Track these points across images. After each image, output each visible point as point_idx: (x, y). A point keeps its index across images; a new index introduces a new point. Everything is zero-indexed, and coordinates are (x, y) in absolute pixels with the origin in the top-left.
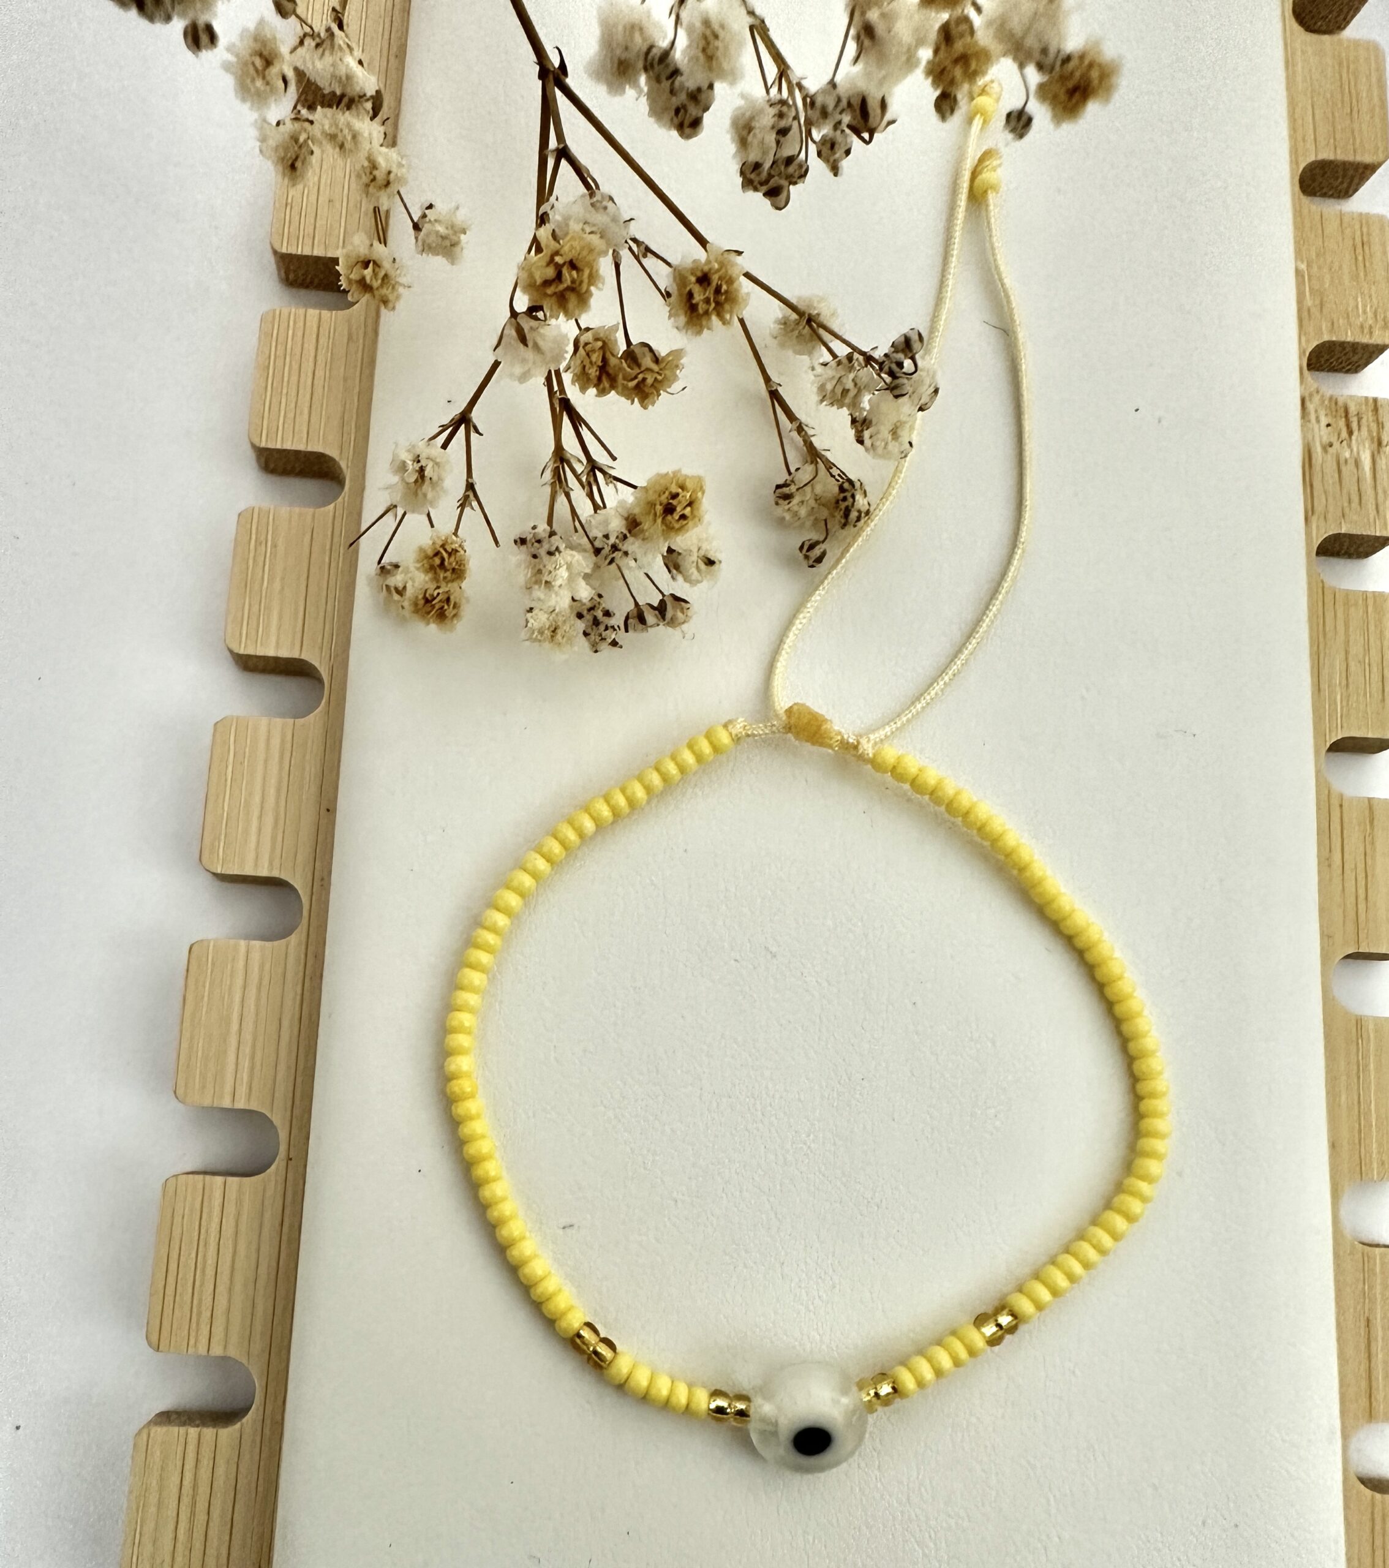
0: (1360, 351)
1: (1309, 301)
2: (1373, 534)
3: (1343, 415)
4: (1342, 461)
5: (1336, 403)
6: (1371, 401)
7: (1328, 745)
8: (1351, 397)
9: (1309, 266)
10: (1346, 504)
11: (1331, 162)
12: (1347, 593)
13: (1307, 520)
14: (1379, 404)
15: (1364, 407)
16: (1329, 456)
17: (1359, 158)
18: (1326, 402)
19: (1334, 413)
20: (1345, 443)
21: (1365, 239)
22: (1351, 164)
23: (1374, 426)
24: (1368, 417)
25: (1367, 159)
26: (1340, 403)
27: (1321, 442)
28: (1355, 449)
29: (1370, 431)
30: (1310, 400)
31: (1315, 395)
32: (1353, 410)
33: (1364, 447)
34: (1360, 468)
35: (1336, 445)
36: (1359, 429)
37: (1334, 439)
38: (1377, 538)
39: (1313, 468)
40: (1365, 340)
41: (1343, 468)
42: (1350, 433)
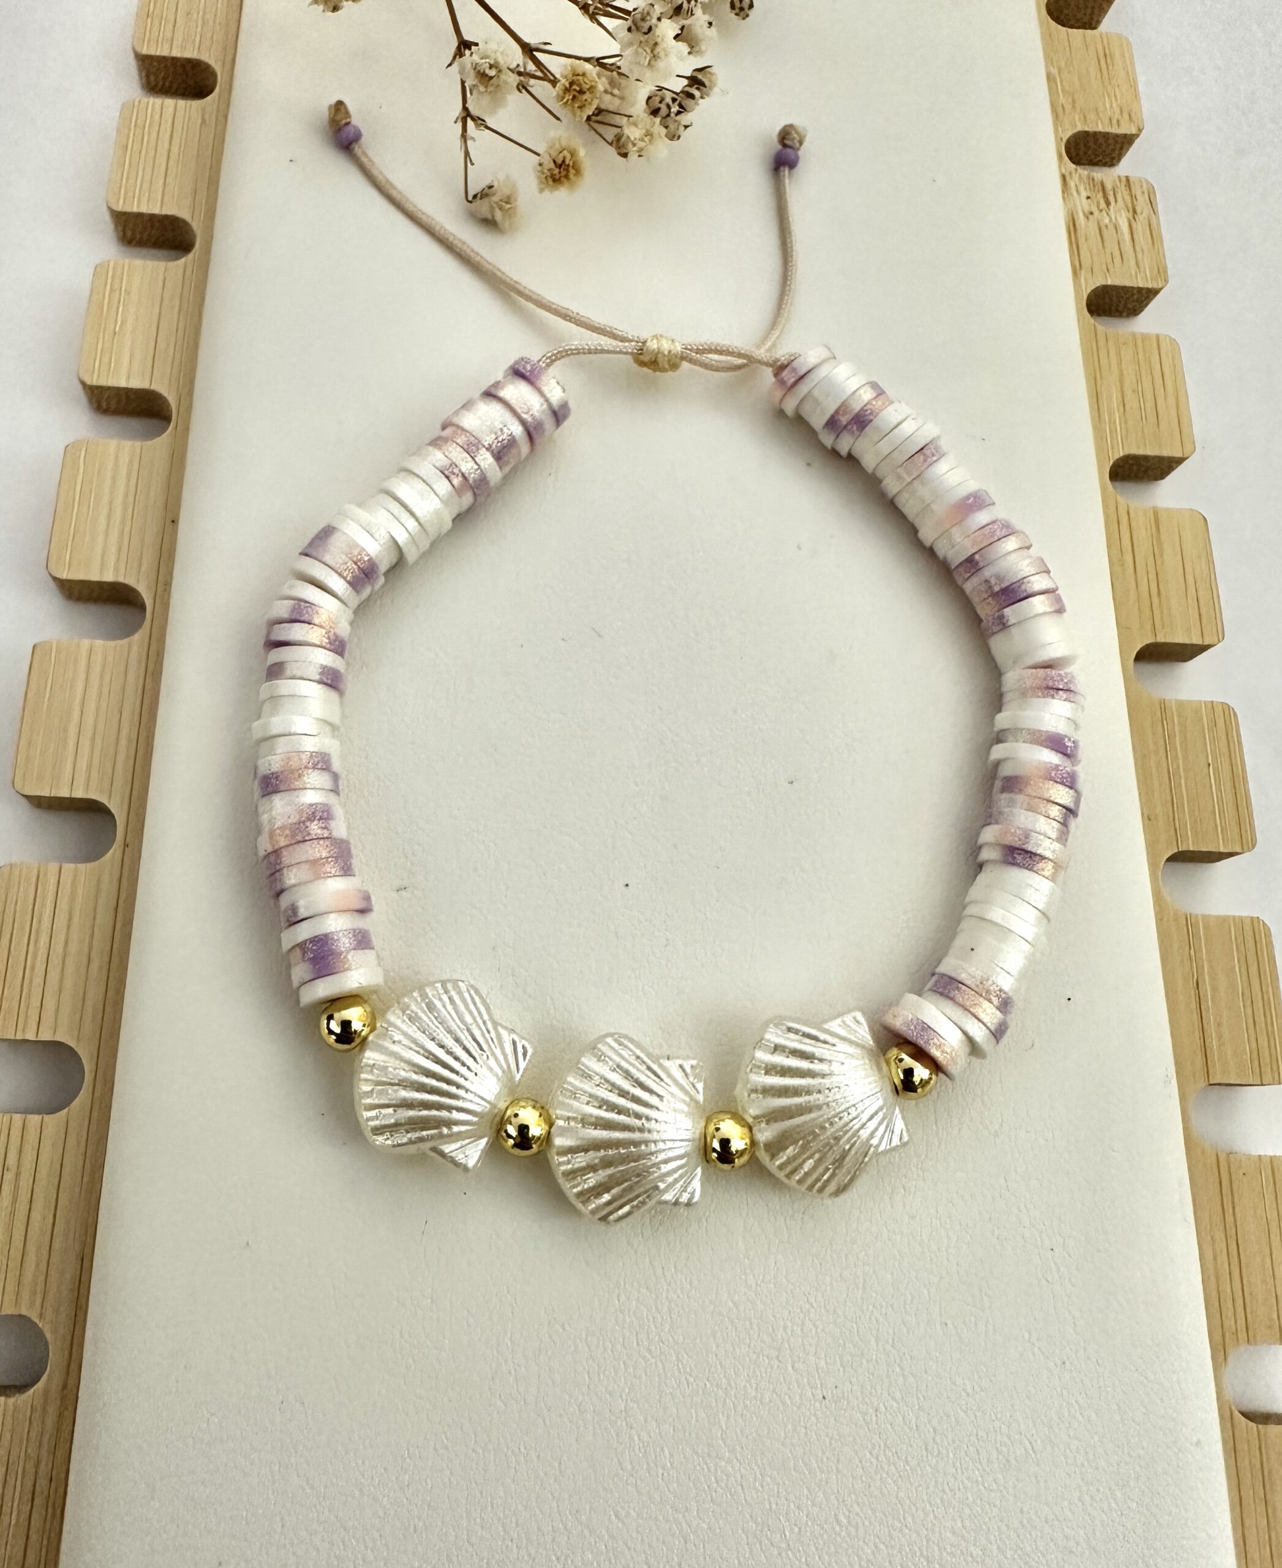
0: (1112, 142)
1: (1062, 99)
3: (1100, 188)
4: (1103, 227)
5: (1093, 180)
6: (1124, 179)
7: (1111, 463)
9: (1059, 72)
10: (1109, 260)
13: (1075, 273)
14: (1130, 180)
15: (1118, 184)
16: (1090, 224)
18: (1085, 179)
19: (1092, 188)
20: (1104, 213)
21: (1108, 53)
23: (1128, 198)
24: (1122, 193)
26: (1098, 183)
27: (1083, 211)
28: (1113, 217)
29: (1125, 202)
30: (1071, 178)
31: (1074, 175)
32: (1109, 186)
33: (1121, 216)
34: (1119, 232)
35: (1096, 213)
37: (1094, 209)
38: (1140, 290)
39: (1078, 231)
40: (1115, 130)
41: (1105, 232)
42: (1108, 203)
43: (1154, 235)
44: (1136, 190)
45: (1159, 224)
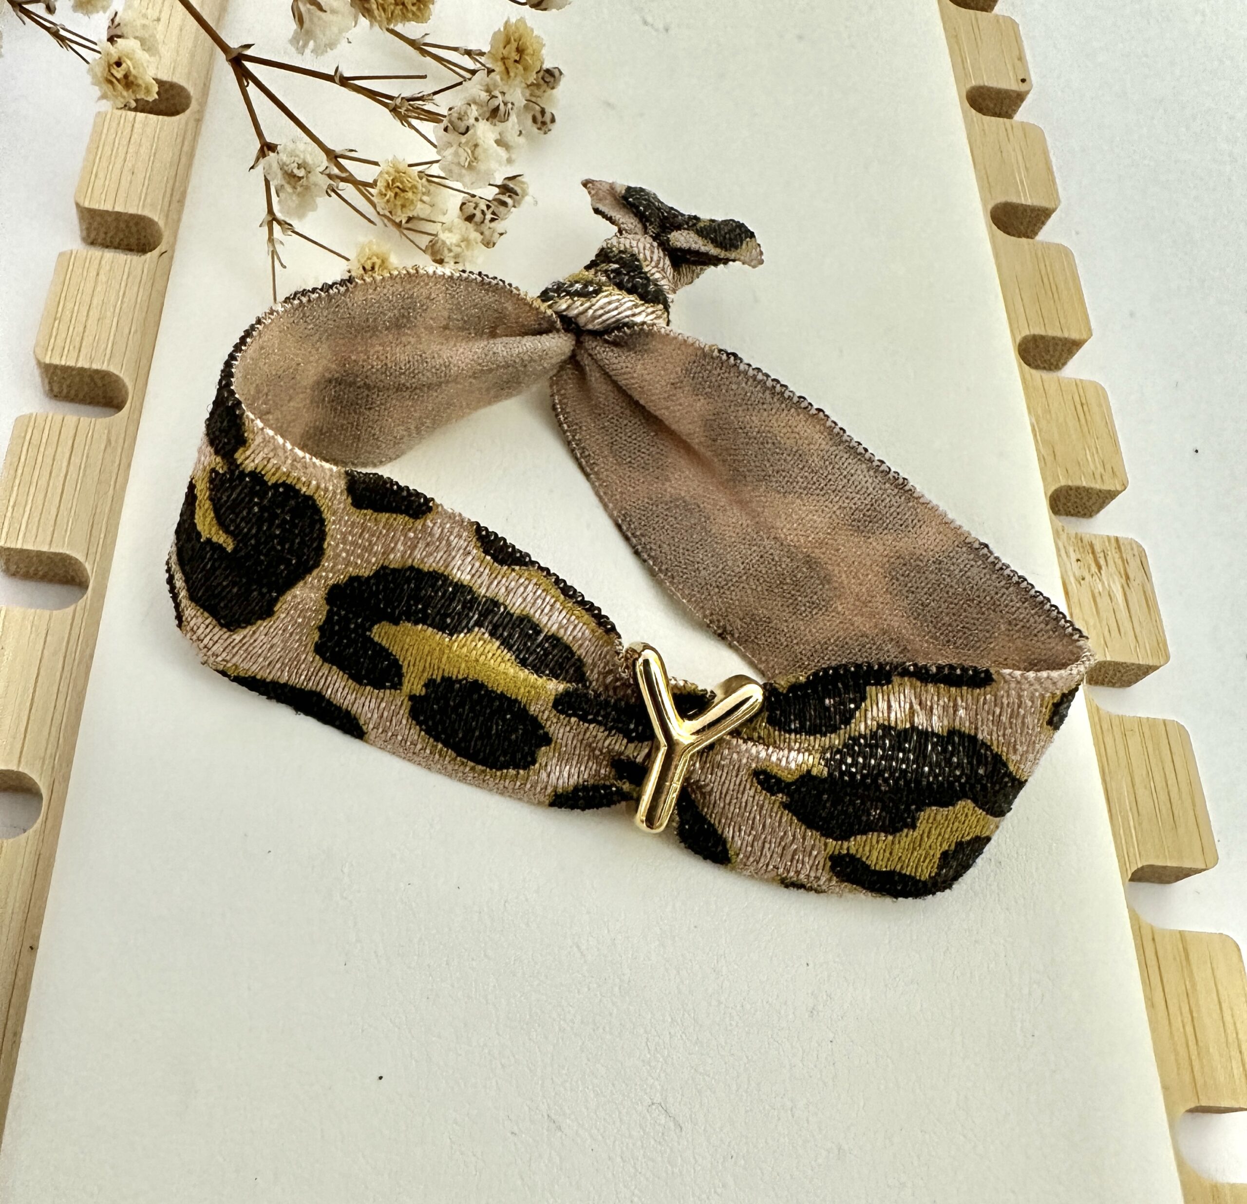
0: (1094, 497)
1: (1043, 451)
2: (1137, 662)
3: (1090, 551)
4: (1096, 591)
5: (1082, 541)
6: (1113, 541)
7: (1130, 876)
8: (1095, 536)
9: (1039, 422)
10: (1107, 633)
11: (1042, 337)
12: (1121, 719)
14: (1121, 542)
15: (1107, 544)
16: (1084, 589)
17: (1066, 335)
18: (1073, 539)
19: (1081, 550)
20: (1096, 577)
21: (1084, 401)
22: (1060, 339)
23: (1119, 562)
24: (1113, 554)
25: (1075, 336)
26: (1085, 540)
27: (1074, 574)
28: (1106, 583)
29: (1116, 566)
30: (1058, 537)
31: (1061, 532)
32: (1098, 548)
33: (1114, 582)
34: (1114, 600)
35: (1089, 578)
36: (1107, 565)
37: (1085, 573)
38: (1139, 666)
40: (1098, 486)
41: (1098, 599)
42: (1099, 568)
43: (1150, 603)
44: (1128, 555)
45: (1153, 592)
